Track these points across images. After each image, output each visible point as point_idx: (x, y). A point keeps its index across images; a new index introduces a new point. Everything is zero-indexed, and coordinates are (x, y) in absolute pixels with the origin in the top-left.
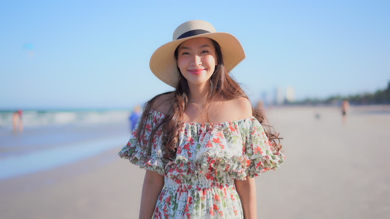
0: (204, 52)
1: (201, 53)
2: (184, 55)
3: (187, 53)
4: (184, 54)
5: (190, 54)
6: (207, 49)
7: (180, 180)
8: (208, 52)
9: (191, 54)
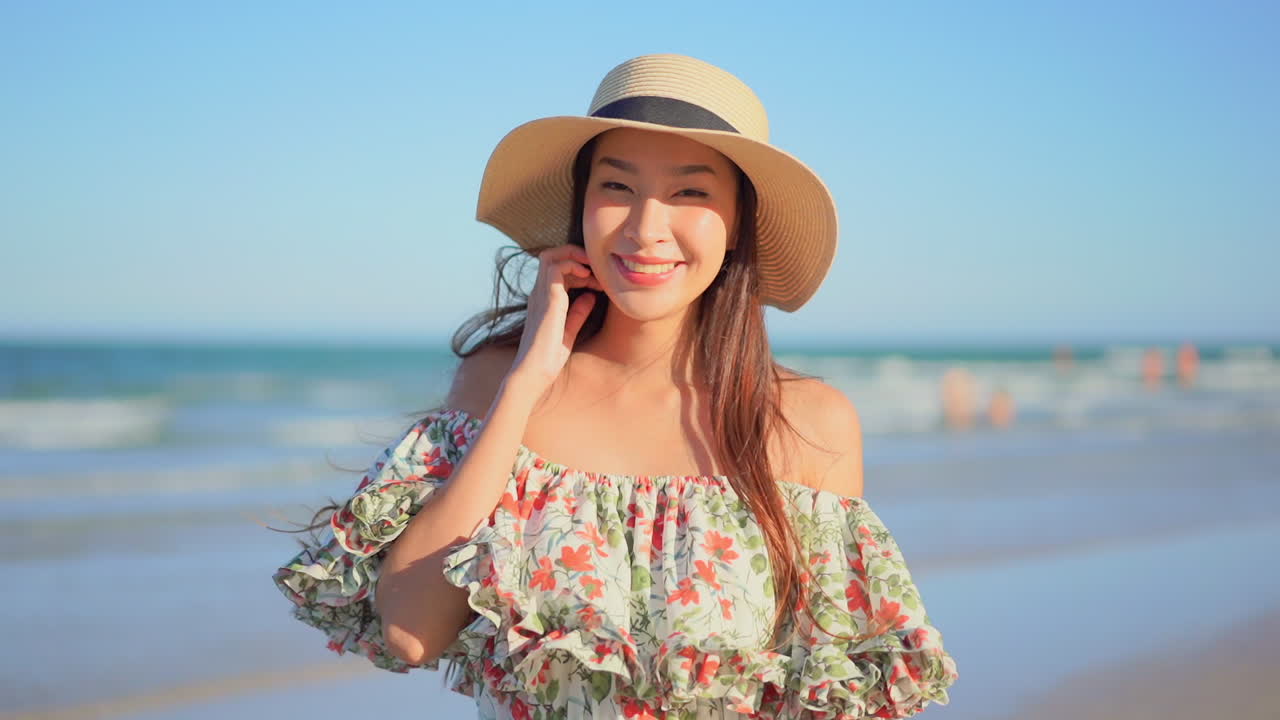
0: (689, 193)
1: (676, 195)
2: (607, 190)
3: (620, 187)
4: (607, 185)
5: (631, 191)
6: (703, 181)
7: (526, 708)
8: (702, 194)
9: (634, 189)
